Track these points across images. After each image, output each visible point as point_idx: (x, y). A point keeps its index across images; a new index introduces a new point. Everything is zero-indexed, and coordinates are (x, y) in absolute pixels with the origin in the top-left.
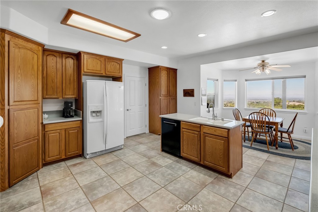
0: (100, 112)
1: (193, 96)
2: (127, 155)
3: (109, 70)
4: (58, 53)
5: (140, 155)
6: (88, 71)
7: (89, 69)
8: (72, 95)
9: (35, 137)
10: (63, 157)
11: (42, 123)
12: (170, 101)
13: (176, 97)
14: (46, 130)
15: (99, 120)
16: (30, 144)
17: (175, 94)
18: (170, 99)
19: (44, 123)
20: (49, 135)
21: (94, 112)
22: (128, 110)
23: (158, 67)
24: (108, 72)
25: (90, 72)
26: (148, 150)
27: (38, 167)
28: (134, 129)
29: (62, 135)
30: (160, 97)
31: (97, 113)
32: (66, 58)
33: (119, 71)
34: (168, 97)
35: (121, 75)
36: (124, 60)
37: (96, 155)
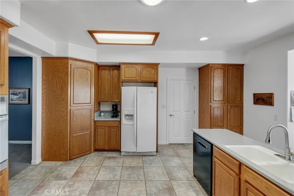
0: (132, 116)
1: (271, 104)
2: (154, 165)
3: (144, 76)
4: (108, 67)
5: (165, 171)
6: (125, 79)
7: (126, 77)
8: (117, 99)
9: (88, 129)
10: (107, 148)
11: (94, 120)
12: (229, 110)
13: (242, 104)
14: (96, 125)
15: (131, 123)
16: (84, 134)
17: (239, 99)
18: (229, 106)
19: (95, 120)
20: (98, 129)
21: (128, 115)
22: (171, 115)
23: (208, 65)
24: (143, 78)
25: (127, 79)
26: (178, 168)
27: (90, 151)
28: (178, 136)
29: (106, 131)
30: (210, 104)
31: (130, 116)
32: (113, 70)
33: (154, 75)
34: (225, 104)
35: (156, 80)
36: (160, 64)
37: (128, 155)
